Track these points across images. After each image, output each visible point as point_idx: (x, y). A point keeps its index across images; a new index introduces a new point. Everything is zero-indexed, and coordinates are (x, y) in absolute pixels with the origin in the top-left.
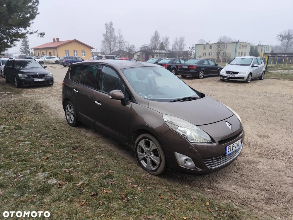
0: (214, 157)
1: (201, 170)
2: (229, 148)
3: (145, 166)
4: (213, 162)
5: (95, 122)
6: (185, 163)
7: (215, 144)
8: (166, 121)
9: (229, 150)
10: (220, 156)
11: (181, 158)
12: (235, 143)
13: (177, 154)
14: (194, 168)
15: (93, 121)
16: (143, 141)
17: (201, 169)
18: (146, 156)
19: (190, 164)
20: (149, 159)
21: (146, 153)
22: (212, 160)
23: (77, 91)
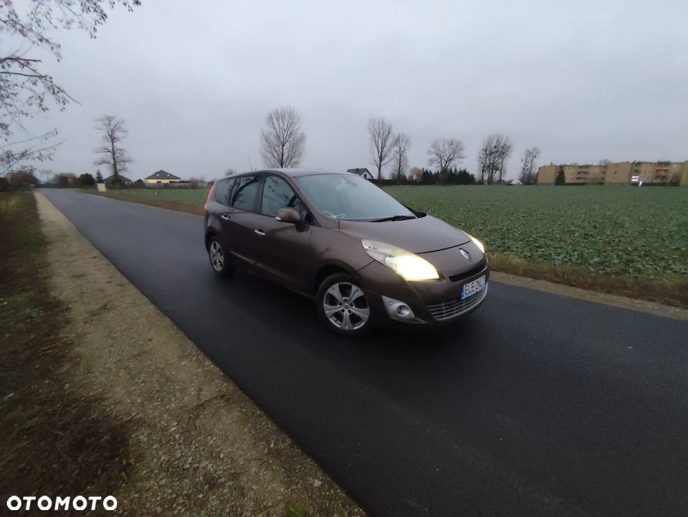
0: (445, 302)
1: (423, 322)
2: (467, 288)
3: (339, 326)
4: (442, 310)
5: (255, 264)
6: (399, 313)
7: (444, 281)
8: (367, 249)
9: (467, 292)
10: (452, 300)
11: (394, 305)
12: (475, 282)
13: (386, 299)
14: (414, 320)
15: (252, 262)
16: (336, 286)
17: (424, 319)
18: (341, 309)
19: (407, 313)
20: (348, 314)
21: (341, 304)
22: (441, 306)
23: (227, 219)
